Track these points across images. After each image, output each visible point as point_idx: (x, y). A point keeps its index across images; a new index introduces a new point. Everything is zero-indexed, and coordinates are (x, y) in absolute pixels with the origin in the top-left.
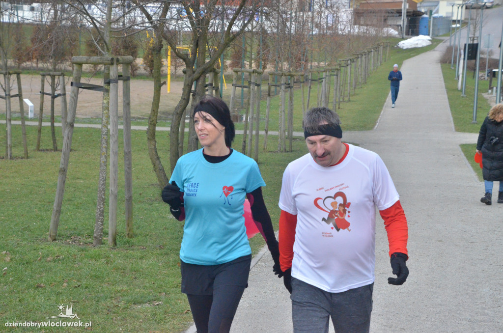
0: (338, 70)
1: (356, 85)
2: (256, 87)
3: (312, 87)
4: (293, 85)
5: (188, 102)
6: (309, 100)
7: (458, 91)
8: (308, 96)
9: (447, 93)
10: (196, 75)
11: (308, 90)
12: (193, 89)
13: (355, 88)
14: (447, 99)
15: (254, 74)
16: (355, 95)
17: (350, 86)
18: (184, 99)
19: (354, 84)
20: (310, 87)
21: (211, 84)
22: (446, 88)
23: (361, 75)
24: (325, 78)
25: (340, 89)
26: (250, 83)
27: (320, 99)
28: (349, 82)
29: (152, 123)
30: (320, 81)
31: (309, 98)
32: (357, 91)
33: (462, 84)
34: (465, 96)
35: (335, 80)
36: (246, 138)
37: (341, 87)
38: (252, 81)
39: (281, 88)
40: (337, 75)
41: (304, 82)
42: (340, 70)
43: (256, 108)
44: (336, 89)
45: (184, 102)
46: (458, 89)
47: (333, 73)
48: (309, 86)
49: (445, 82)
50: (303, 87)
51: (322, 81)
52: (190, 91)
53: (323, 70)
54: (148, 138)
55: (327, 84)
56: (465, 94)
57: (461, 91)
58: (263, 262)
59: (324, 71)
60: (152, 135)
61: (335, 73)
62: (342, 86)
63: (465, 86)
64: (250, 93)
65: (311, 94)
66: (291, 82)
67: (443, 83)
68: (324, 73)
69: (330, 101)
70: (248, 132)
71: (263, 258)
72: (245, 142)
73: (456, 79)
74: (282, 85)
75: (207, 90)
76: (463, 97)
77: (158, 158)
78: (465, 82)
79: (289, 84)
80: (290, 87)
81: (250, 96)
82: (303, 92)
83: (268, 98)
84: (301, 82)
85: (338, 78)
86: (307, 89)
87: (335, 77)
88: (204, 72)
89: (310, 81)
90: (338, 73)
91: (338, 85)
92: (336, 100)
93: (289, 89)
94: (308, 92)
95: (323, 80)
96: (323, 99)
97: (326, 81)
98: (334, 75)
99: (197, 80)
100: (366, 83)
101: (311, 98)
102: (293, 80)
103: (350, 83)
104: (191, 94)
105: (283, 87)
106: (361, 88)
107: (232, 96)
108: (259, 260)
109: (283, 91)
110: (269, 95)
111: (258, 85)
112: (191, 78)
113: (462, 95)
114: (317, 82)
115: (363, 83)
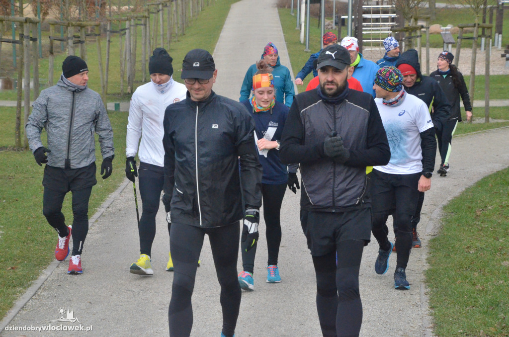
0: (146, 17)
1: (171, 37)
2: (31, 42)
3: (111, 40)
4: (84, 39)
6: (108, 59)
7: (301, 44)
8: (107, 52)
9: (288, 47)
13: (170, 42)
14: (288, 55)
15: (28, 24)
17: (163, 38)
19: (168, 36)
20: (109, 41)
22: (286, 41)
24: (129, 28)
25: (150, 43)
26: (22, 36)
27: (124, 56)
28: (161, 33)
30: (122, 32)
31: (109, 56)
33: (305, 36)
34: (309, 51)
35: (143, 31)
37: (152, 40)
38: (25, 34)
39: (68, 43)
40: (145, 25)
41: (99, 35)
42: (149, 18)
43: (32, 71)
44: (145, 43)
46: (300, 42)
47: (139, 22)
48: (107, 40)
49: (284, 33)
50: (99, 41)
51: (126, 33)
53: (126, 18)
55: (132, 38)
56: (309, 48)
57: (305, 44)
58: (44, 290)
59: (127, 20)
62: (153, 38)
63: (309, 38)
64: (23, 50)
65: (111, 51)
66: (82, 34)
67: (282, 34)
68: (127, 23)
69: (137, 59)
70: (23, 104)
71: (47, 284)
72: (19, 118)
73: (298, 28)
74: (68, 38)
76: (307, 52)
78: (309, 33)
79: (79, 37)
80: (81, 42)
81: (23, 53)
82: (100, 49)
83: (51, 57)
84: (96, 35)
85: (146, 29)
86: (104, 43)
87: (142, 27)
89: (108, 33)
90: (146, 21)
91: (148, 38)
92: (145, 58)
93: (80, 44)
94: (107, 48)
95: (127, 31)
96: (128, 58)
97: (130, 32)
98: (142, 24)
100: (184, 34)
101: (111, 56)
102: (83, 33)
103: (163, 35)
105: (70, 42)
106: (178, 41)
108: (40, 288)
109: (71, 47)
110: (51, 53)
111: (34, 40)
113: (305, 50)
114: (118, 34)
115: (181, 35)
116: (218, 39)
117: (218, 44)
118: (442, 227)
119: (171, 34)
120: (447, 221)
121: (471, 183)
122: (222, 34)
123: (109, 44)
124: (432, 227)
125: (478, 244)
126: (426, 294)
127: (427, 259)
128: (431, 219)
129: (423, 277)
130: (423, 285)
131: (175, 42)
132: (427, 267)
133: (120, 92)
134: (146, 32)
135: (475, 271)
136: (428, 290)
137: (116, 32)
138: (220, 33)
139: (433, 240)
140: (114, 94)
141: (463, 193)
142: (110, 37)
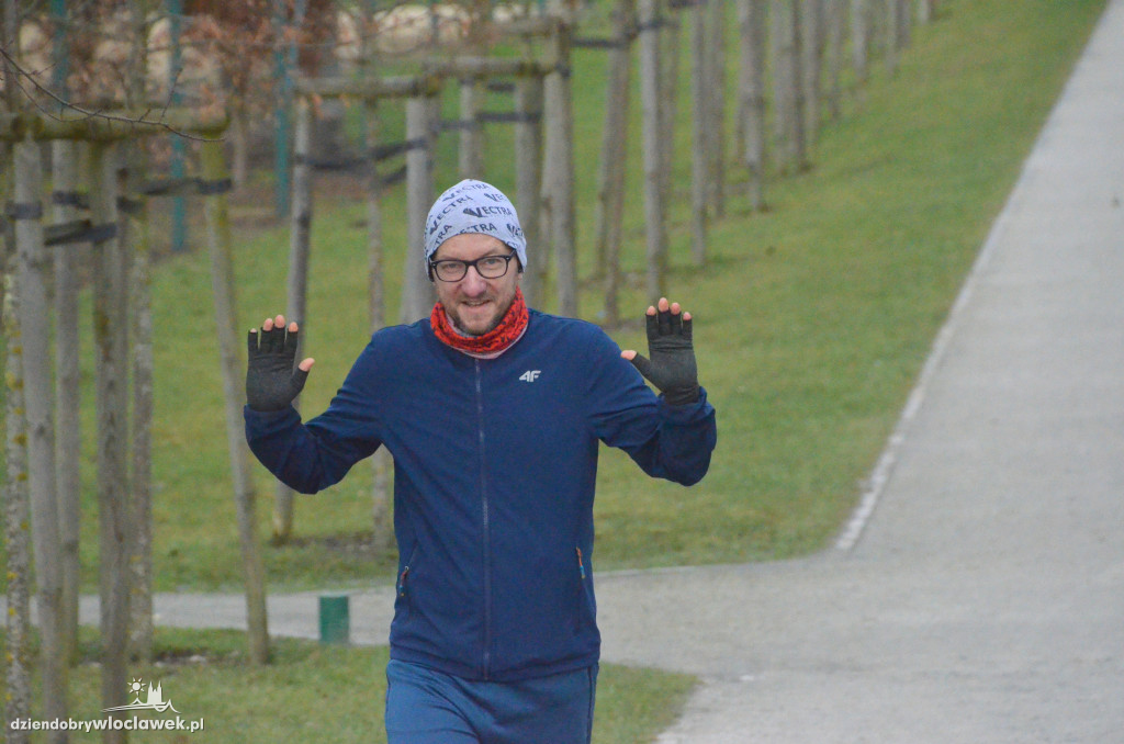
0: (537, 73)
11: (292, 243)
16: (711, 265)
17: (663, 200)
20: (305, 225)
23: (760, 104)
24: (420, 144)
30: (385, 168)
32: (727, 237)
40: (534, 118)
42: (566, 74)
47: (497, 103)
51: (400, 175)
53: (407, 79)
59: (414, 91)
61: (516, 102)
68: (414, 109)
84: (203, 189)
85: (538, 140)
87: (519, 130)
90: (537, 97)
93: (86, 245)
95: (414, 160)
98: (511, 117)
100: (805, 168)
106: (764, 208)
114: (359, 181)
115: (784, 173)
116: (1008, 188)
119: (717, 170)
123: (304, 240)
131: (745, 213)
133: (370, 524)
134: (538, 159)
140: (332, 542)
142: (310, 201)
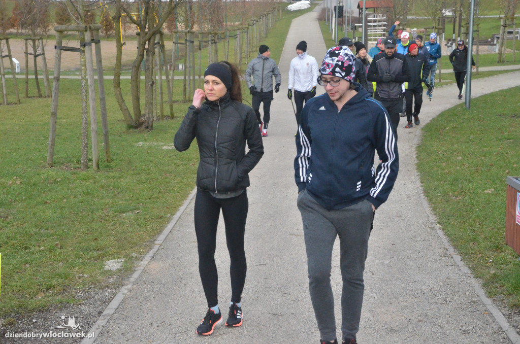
0: (247, 28)
1: (260, 39)
2: (191, 43)
4: (217, 41)
5: (143, 57)
6: (228, 52)
7: (333, 41)
8: (227, 47)
9: (325, 42)
10: (148, 37)
12: (146, 47)
14: (325, 47)
15: (189, 34)
17: (256, 40)
18: (140, 55)
21: (159, 43)
22: (324, 39)
23: (263, 31)
24: (239, 34)
26: (186, 40)
27: (236, 50)
28: (255, 36)
29: (117, 74)
30: (235, 37)
31: (228, 49)
33: (335, 36)
35: (246, 36)
36: (185, 82)
38: (188, 39)
39: (208, 44)
40: (247, 32)
41: (224, 38)
42: (249, 28)
43: (191, 59)
45: (140, 57)
46: (332, 39)
49: (322, 34)
50: (223, 42)
51: (237, 37)
52: (144, 49)
53: (238, 28)
54: (115, 86)
55: (240, 39)
57: (335, 41)
59: (238, 30)
60: (117, 83)
62: (250, 40)
63: (337, 37)
64: (186, 48)
65: (230, 47)
69: (243, 52)
70: (187, 77)
72: (185, 85)
73: (330, 32)
74: (209, 41)
75: (156, 48)
77: (123, 101)
78: (337, 34)
79: (214, 40)
80: (215, 43)
81: (187, 51)
82: (224, 46)
83: (199, 52)
85: (248, 34)
86: (226, 43)
88: (154, 34)
89: (228, 37)
90: (247, 30)
94: (227, 45)
97: (240, 36)
98: (245, 32)
99: (149, 40)
102: (216, 38)
104: (145, 51)
105: (210, 42)
107: (173, 51)
109: (210, 45)
110: (200, 49)
112: (144, 38)
117: (286, 42)
118: (422, 140)
120: (425, 136)
121: (435, 115)
122: (288, 36)
124: (416, 140)
125: (443, 148)
126: (418, 175)
127: (416, 157)
128: (415, 136)
129: (415, 167)
130: (416, 171)
132: (417, 161)
135: (443, 163)
136: (419, 173)
137: (232, 37)
138: (287, 36)
139: (419, 147)
141: (431, 121)
142: (229, 40)
